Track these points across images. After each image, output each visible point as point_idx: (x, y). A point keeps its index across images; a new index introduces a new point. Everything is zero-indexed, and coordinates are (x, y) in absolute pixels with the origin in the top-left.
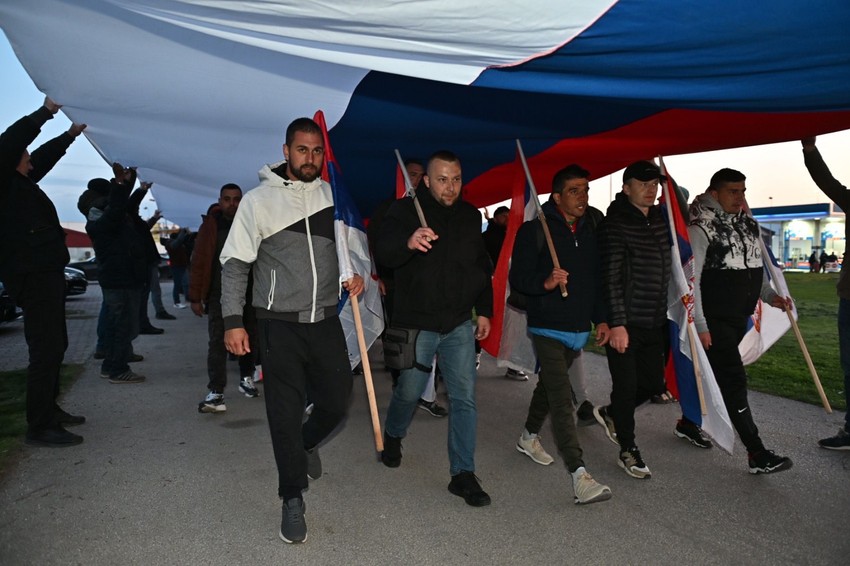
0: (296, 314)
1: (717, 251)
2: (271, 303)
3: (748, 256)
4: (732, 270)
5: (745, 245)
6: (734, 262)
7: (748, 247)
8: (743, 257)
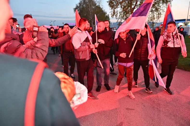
0: (85, 59)
1: (166, 42)
2: (81, 58)
3: (175, 44)
4: (170, 47)
5: (174, 41)
6: (170, 45)
7: (175, 42)
8: (173, 44)
